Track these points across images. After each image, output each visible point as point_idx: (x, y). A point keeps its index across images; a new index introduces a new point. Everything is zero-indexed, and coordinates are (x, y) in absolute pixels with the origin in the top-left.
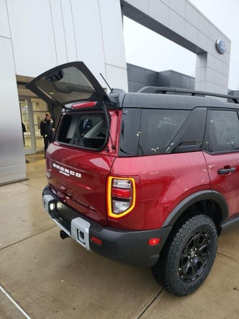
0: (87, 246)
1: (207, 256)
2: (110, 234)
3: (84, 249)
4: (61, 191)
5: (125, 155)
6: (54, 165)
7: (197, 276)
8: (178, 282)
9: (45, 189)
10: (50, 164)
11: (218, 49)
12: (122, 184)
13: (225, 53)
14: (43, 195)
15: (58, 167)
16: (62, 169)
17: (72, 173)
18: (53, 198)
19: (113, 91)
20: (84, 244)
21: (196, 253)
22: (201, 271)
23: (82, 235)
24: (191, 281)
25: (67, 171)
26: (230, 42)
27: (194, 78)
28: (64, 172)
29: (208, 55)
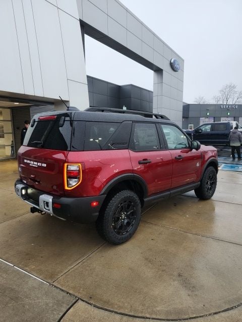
0: (51, 211)
1: (135, 219)
2: (66, 200)
3: (49, 214)
4: (31, 179)
5: (75, 150)
6: (25, 161)
7: (127, 232)
8: (112, 233)
9: (17, 181)
10: (21, 160)
11: (173, 67)
12: (73, 168)
13: (179, 71)
14: (16, 185)
15: (28, 162)
16: (32, 162)
17: (39, 164)
18: (24, 186)
19: (69, 109)
20: (49, 210)
21: (126, 215)
22: (130, 229)
23: (47, 204)
24: (122, 234)
25: (36, 163)
26: (183, 60)
27: (152, 92)
28: (33, 164)
29: (164, 72)
